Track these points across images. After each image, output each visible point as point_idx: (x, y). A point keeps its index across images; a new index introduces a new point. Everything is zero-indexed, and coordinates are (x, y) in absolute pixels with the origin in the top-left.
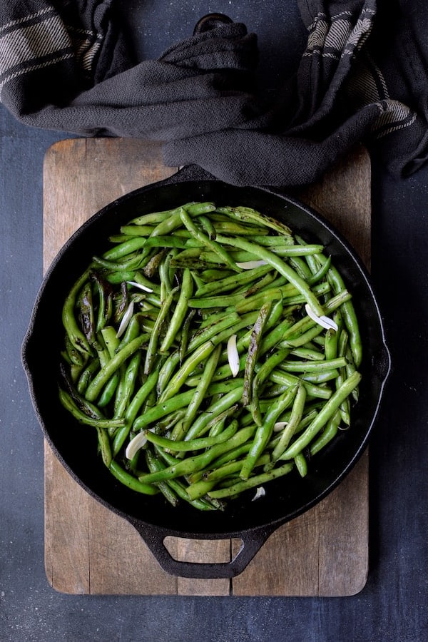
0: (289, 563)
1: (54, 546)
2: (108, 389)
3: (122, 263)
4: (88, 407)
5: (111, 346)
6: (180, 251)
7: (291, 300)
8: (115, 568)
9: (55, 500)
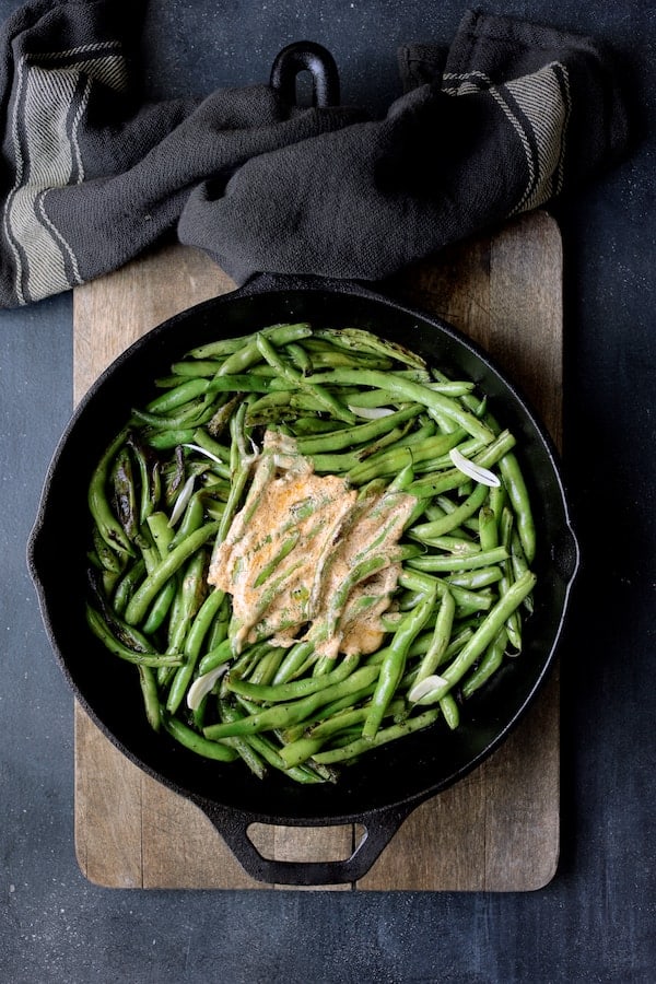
0: (441, 841)
1: (89, 816)
2: (159, 606)
3: (173, 417)
4: (131, 634)
5: (162, 541)
6: (260, 396)
7: (429, 463)
8: (180, 849)
9: (91, 746)
